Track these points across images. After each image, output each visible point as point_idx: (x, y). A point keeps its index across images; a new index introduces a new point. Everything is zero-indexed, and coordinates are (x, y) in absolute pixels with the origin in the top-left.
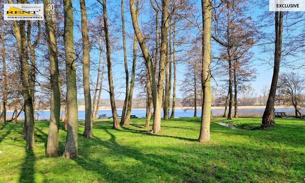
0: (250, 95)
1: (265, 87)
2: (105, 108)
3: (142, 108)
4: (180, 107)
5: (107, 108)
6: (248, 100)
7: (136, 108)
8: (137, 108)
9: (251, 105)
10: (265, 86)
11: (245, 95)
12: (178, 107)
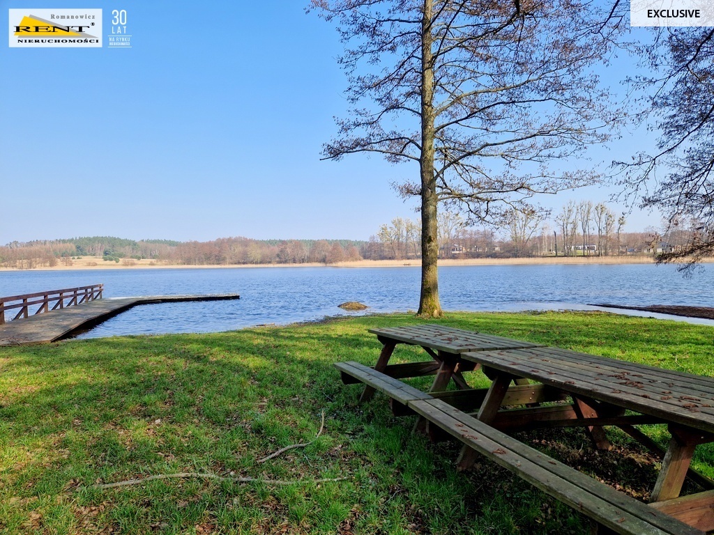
0: (528, 231)
1: (567, 212)
2: (152, 264)
3: (256, 263)
4: (356, 260)
5: (159, 263)
6: (525, 242)
7: (239, 263)
8: (244, 263)
9: (529, 256)
10: (567, 209)
11: (518, 231)
12: (353, 261)
